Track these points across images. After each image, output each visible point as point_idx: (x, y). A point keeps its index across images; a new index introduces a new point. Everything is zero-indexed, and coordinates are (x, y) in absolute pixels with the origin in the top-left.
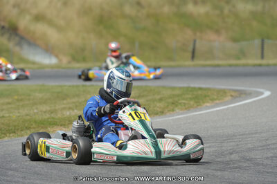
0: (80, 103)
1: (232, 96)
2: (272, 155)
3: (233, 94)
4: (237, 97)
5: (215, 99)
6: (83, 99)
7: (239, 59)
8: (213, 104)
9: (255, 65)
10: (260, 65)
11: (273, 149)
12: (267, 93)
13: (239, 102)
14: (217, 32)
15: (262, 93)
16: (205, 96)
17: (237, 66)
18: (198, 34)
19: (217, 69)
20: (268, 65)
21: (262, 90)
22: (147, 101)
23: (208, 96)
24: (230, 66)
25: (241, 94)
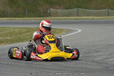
0: (3, 34)
1: (65, 32)
2: (82, 56)
3: (66, 31)
4: (67, 32)
5: (59, 33)
6: (4, 33)
7: (69, 16)
8: (58, 35)
9: (75, 19)
10: (77, 19)
11: (82, 53)
12: (80, 31)
13: (68, 34)
14: (60, 5)
15: (78, 31)
16: (55, 32)
17: (67, 19)
18: (52, 6)
19: (59, 20)
20: (80, 19)
21: (78, 29)
22: (31, 33)
23: (56, 32)
24: (65, 19)
25: (69, 31)
